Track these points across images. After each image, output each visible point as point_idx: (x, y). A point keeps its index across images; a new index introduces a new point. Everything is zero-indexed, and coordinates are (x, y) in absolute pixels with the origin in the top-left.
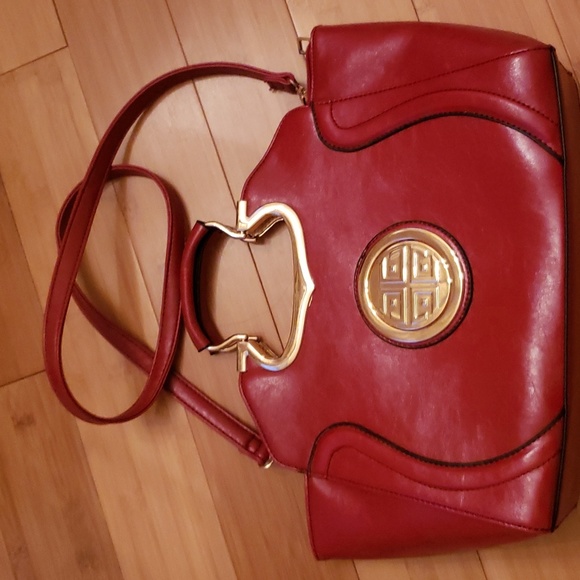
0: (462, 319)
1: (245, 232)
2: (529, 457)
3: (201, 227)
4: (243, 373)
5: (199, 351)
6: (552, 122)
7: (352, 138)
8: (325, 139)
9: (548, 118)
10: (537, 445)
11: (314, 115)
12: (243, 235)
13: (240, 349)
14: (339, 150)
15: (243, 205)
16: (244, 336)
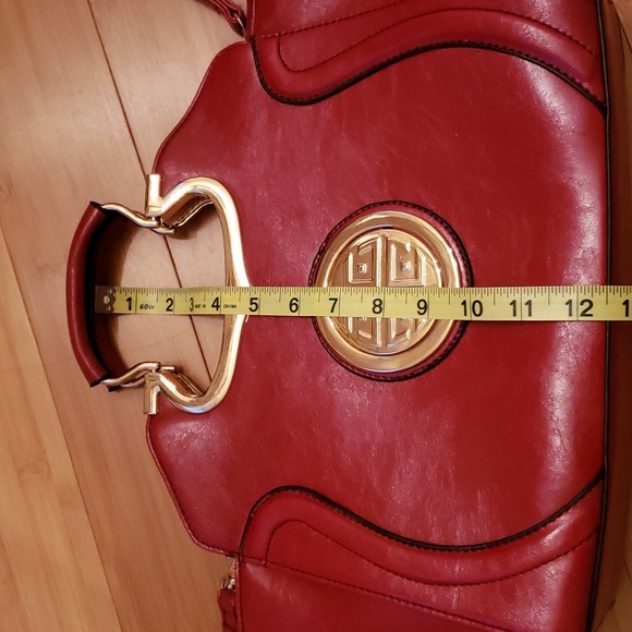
1: (158, 218)
2: (552, 538)
3: (96, 211)
4: (152, 416)
5: (92, 385)
6: (591, 52)
7: (308, 85)
8: (269, 87)
9: (584, 47)
10: (565, 521)
11: (255, 53)
12: (154, 223)
13: (149, 384)
14: (290, 102)
15: (155, 179)
16: (155, 365)
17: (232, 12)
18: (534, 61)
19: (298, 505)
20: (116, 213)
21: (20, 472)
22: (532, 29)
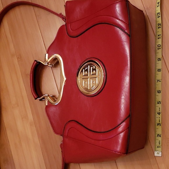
0: (104, 87)
2: (120, 129)
3: (36, 62)
4: (46, 106)
5: (35, 99)
11: (66, 27)
12: (47, 64)
13: (46, 99)
14: (72, 37)
15: (47, 55)
16: (47, 95)
17: (63, 18)
18: (118, 27)
19: (73, 124)
20: (40, 62)
21: (22, 118)
22: (118, 21)
